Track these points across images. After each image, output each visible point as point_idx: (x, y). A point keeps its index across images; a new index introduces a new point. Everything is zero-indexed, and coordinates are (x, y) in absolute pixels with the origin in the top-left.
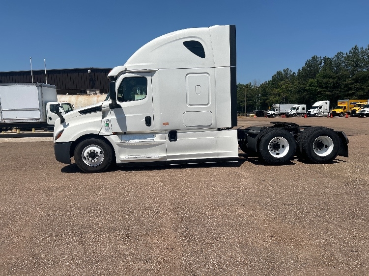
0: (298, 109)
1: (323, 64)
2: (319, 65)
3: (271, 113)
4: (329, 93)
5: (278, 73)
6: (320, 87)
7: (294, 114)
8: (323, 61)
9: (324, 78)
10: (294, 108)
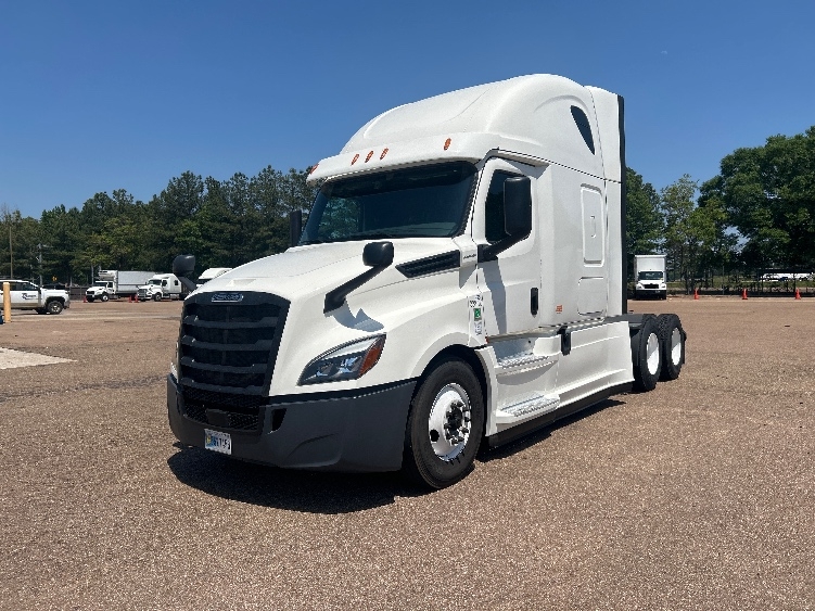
0: (165, 283)
1: (206, 191)
2: (197, 191)
3: (97, 290)
4: (226, 252)
5: (97, 196)
6: (207, 237)
7: (158, 293)
8: (205, 186)
9: (213, 220)
10: (156, 282)
